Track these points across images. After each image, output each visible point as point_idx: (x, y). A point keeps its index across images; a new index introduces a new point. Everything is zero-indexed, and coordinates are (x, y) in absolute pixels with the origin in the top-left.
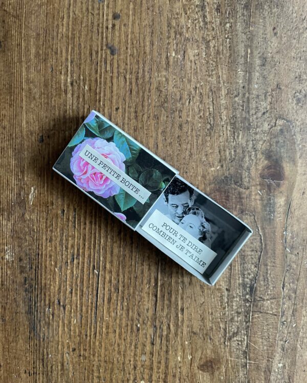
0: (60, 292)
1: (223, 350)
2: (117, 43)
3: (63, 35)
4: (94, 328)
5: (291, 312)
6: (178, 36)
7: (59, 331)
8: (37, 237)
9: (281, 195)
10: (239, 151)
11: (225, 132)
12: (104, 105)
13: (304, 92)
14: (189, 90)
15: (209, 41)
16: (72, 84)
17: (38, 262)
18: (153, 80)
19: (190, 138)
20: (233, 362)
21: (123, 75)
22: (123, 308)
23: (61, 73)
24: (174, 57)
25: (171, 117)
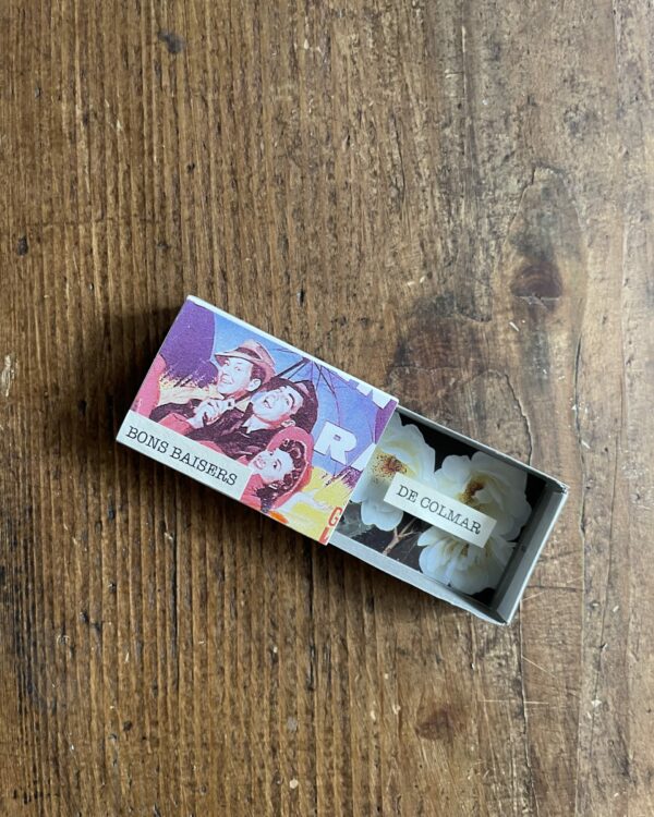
0: (87, 592)
1: (468, 683)
2: (181, 28)
3: (60, 18)
4: (172, 669)
5: (606, 578)
6: (312, 8)
7: (90, 686)
8: (24, 470)
9: (559, 326)
10: (463, 239)
11: (429, 203)
12: (161, 161)
13: (584, 110)
14: (345, 117)
15: (380, 14)
16: (86, 120)
17: (31, 529)
18: (266, 101)
19: (356, 220)
20: (492, 707)
21: (198, 94)
22: (236, 614)
23: (60, 98)
24: (308, 52)
25: (312, 178)
